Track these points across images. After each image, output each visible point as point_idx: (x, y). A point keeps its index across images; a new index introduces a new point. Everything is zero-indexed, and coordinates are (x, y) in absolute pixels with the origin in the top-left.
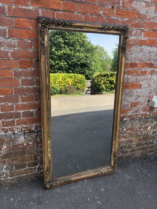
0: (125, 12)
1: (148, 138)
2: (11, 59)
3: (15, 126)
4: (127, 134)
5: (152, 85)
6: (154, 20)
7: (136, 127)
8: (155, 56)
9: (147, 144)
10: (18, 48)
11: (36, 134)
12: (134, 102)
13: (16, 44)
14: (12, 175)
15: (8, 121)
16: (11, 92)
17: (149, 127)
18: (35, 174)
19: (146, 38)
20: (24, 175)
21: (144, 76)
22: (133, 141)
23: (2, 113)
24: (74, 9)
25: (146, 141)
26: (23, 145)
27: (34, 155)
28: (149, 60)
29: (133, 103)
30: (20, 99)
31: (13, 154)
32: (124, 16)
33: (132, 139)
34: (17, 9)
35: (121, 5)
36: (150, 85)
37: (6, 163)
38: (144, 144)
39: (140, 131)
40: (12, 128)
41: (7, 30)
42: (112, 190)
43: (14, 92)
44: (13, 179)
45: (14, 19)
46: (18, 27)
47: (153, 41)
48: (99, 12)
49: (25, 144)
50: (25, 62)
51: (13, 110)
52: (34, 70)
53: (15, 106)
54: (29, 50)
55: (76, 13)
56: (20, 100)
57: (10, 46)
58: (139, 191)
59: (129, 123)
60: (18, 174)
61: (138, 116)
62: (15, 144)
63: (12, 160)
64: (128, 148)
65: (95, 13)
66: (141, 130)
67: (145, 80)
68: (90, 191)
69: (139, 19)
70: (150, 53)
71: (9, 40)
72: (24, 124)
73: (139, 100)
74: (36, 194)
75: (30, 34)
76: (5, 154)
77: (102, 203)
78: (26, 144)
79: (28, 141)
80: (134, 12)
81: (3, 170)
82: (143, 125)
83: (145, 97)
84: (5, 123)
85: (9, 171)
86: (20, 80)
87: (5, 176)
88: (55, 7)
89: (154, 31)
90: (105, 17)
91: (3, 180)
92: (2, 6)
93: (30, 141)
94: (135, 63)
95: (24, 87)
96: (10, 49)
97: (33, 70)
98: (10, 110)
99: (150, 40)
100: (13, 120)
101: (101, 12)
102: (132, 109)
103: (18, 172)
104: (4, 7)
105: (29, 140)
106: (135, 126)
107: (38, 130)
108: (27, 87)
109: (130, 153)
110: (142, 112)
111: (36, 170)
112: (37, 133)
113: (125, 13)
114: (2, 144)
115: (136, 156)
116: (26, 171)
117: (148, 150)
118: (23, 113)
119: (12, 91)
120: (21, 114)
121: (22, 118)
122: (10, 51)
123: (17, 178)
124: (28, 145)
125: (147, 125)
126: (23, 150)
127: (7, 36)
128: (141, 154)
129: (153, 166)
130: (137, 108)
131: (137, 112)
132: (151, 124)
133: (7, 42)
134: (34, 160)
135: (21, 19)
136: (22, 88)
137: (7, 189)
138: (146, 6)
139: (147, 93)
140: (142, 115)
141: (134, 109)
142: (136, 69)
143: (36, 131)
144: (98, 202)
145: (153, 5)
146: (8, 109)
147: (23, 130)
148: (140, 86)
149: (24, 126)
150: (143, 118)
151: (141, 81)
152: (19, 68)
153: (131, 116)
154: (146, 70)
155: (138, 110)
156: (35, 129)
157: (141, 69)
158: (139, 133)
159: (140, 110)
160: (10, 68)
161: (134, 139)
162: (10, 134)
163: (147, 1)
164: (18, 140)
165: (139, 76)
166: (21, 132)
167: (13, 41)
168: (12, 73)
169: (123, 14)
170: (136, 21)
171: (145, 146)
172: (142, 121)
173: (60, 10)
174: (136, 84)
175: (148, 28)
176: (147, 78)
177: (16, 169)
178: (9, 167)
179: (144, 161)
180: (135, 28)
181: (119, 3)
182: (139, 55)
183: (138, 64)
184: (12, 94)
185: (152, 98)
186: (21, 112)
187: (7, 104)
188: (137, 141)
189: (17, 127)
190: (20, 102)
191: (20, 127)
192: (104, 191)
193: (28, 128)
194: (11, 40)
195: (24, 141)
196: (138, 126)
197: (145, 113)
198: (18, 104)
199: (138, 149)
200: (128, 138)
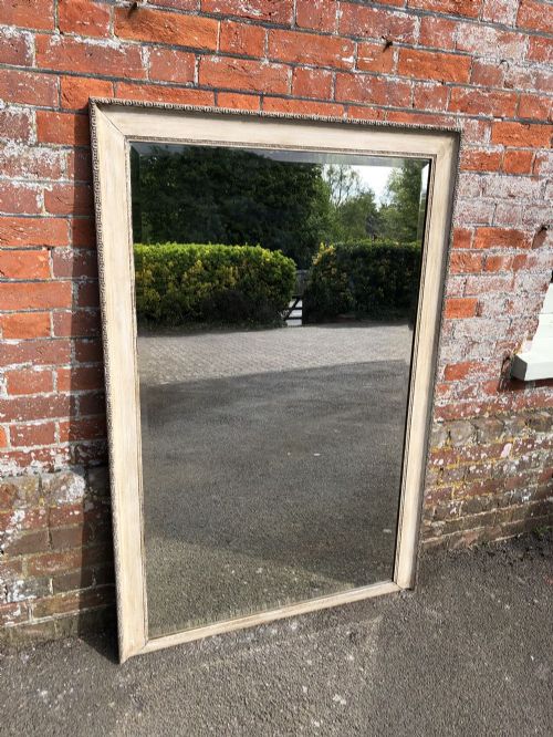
0: (430, 59)
1: (501, 484)
2: (45, 214)
3: (53, 441)
4: (432, 470)
5: (518, 304)
6: (525, 88)
7: (461, 447)
8: (528, 207)
9: (498, 503)
10: (69, 177)
12: (458, 363)
13: (63, 164)
14: (42, 611)
15: (32, 426)
16: (42, 327)
17: (508, 447)
19: (500, 148)
20: (85, 610)
21: (492, 275)
22: (453, 495)
23: (12, 397)
24: (260, 48)
25: (496, 493)
26: (81, 507)
28: (509, 221)
29: (451, 367)
30: (73, 350)
31: (48, 540)
32: (425, 73)
33: (450, 489)
34: (70, 45)
36: (509, 304)
37: (24, 569)
38: (491, 506)
39: (476, 461)
40: (44, 450)
41: (33, 119)
43: (52, 327)
44: (47, 624)
45: (58, 82)
46: (70, 107)
47: (520, 155)
48: (344, 59)
49: (89, 506)
51: (51, 389)
53: (55, 374)
55: (266, 62)
56: (73, 355)
57: (40, 171)
58: (474, 661)
59: (440, 432)
60: (63, 609)
61: (469, 409)
62: (54, 506)
63: (45, 560)
64: (436, 519)
65: (331, 63)
66: (479, 456)
67: (495, 288)
68: (309, 662)
69: (474, 84)
70: (512, 196)
71: (39, 152)
72: (87, 436)
73: (474, 354)
76: (20, 538)
77: (347, 699)
78: (92, 504)
79: (98, 494)
80: (459, 61)
81: (12, 592)
82: (487, 440)
83: (494, 346)
84: (20, 432)
85: (33, 597)
86: (75, 287)
87: (18, 613)
88: (195, 40)
89: (526, 122)
90: (362, 77)
91: (13, 628)
92: (17, 35)
94: (461, 232)
95: (88, 309)
96: (44, 182)
98: (38, 390)
99: (511, 153)
100: (49, 424)
101: (351, 60)
102: (452, 386)
103: (65, 599)
104: (23, 38)
105: (103, 492)
106: (458, 444)
109: (443, 533)
110: (484, 398)
113: (429, 64)
114: (12, 503)
115: (462, 546)
116: (90, 597)
117: (504, 524)
118: (84, 399)
119: (45, 324)
120: (77, 402)
121: (79, 417)
122: (42, 187)
123: (60, 620)
124: (99, 506)
126: (81, 525)
127: (33, 138)
128: (480, 539)
129: (520, 580)
130: (467, 383)
131: (465, 394)
132: (513, 437)
133: (31, 158)
135: (82, 82)
136: (80, 313)
137: (27, 657)
138: (499, 40)
139: (502, 330)
140: (483, 406)
141: (457, 385)
142: (464, 250)
144: (337, 698)
145: (524, 37)
146: (33, 385)
147: (82, 458)
149: (86, 443)
150: (487, 415)
151: (482, 291)
152: (73, 246)
153: (448, 410)
154: (499, 254)
155: (471, 389)
157: (481, 251)
158: (472, 469)
159: (476, 389)
160: (40, 247)
161: (455, 487)
162: (39, 470)
163: (504, 21)
164: (64, 491)
165: (476, 275)
166: (77, 462)
167: (54, 154)
168: (47, 262)
169: (423, 67)
170: (467, 91)
171: (494, 510)
172: (483, 425)
173: (212, 52)
174: (464, 303)
175: (504, 115)
176: (501, 281)
177: (57, 589)
178: (33, 582)
179: (490, 561)
180: (463, 114)
181: (409, 29)
182: (476, 204)
183: (470, 233)
184: (48, 335)
185: (517, 350)
186: (78, 394)
187: (28, 368)
188: (465, 494)
189: (62, 445)
190: (74, 361)
191: (71, 446)
192: (357, 663)
193: (100, 450)
194: (47, 150)
195: (86, 496)
196: (470, 443)
197: (494, 400)
198: (65, 368)
199: (468, 520)
200: (437, 483)
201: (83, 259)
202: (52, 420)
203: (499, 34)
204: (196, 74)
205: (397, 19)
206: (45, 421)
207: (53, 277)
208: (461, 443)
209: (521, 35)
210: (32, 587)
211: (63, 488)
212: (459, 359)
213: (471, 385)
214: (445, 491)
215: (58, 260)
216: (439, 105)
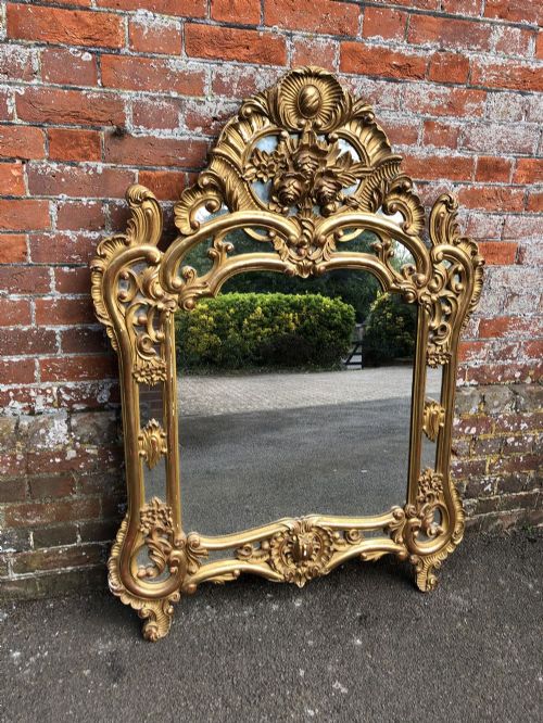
2: (17, 121)
3: (33, 380)
4: (463, 439)
7: (497, 414)
9: (541, 483)
10: (44, 80)
11: (113, 418)
12: (495, 318)
13: (36, 64)
14: (22, 567)
15: (9, 362)
16: (17, 251)
20: (69, 568)
21: (536, 216)
22: (487, 470)
25: (537, 470)
26: (62, 454)
27: (104, 498)
29: (487, 321)
30: (53, 278)
31: (27, 488)
33: (484, 462)
37: (2, 519)
38: (532, 485)
39: (514, 432)
40: (23, 389)
42: (396, 647)
43: (29, 251)
44: (28, 581)
49: (71, 454)
50: (72, 136)
51: (29, 322)
52: (104, 170)
53: (33, 304)
54: (84, 92)
56: (52, 285)
57: (11, 70)
59: (472, 396)
60: (45, 565)
61: (508, 372)
62: (32, 451)
63: (24, 511)
64: (467, 496)
66: (519, 426)
67: (539, 232)
68: (310, 643)
71: (9, 49)
72: (71, 377)
73: (514, 309)
74: (105, 642)
75: (88, 26)
77: (351, 689)
78: (74, 452)
79: (80, 441)
82: (528, 408)
83: (538, 301)
85: (13, 551)
86: (53, 207)
93: (91, 441)
94: (498, 162)
95: (68, 233)
96: (15, 84)
97: (100, 170)
98: (15, 322)
100: (28, 360)
102: (487, 345)
103: (47, 555)
105: (86, 440)
106: (494, 411)
108: (80, 237)
109: (476, 513)
110: (525, 360)
112: (118, 415)
115: (499, 529)
116: (75, 555)
118: (64, 334)
119: (21, 248)
120: (58, 338)
121: (60, 355)
122: (13, 89)
123: (43, 577)
124: (83, 455)
126: (62, 474)
127: (1, 33)
128: (519, 523)
130: (506, 342)
131: (503, 355)
134: (105, 514)
136: (60, 237)
137: (6, 615)
140: (525, 370)
141: (494, 344)
142: (503, 184)
143: (114, 405)
144: (337, 685)
146: (9, 316)
147: (65, 401)
148: (518, 257)
149: (70, 385)
150: (528, 381)
151: (523, 234)
152: (49, 160)
153: (483, 372)
155: (510, 349)
156: (110, 400)
157: (522, 187)
158: (510, 440)
159: (515, 349)
160: (13, 160)
161: (490, 460)
162: (18, 412)
164: (43, 436)
165: (516, 215)
166: (60, 406)
167: (25, 52)
168: (21, 178)
171: (536, 490)
172: (523, 391)
174: (502, 248)
177: (38, 543)
178: (12, 533)
179: (530, 547)
180: (501, 21)
182: (517, 129)
183: (510, 165)
184: (24, 260)
186: (59, 329)
187: (4, 296)
188: (501, 470)
189: (44, 386)
190: (54, 291)
191: (53, 387)
192: (364, 648)
193: (84, 393)
194: (18, 48)
195: (67, 442)
196: (508, 410)
197: (537, 364)
198: (44, 299)
199: (505, 500)
200: (469, 454)
201: (62, 175)
202: (31, 356)
206: (23, 357)
207: (29, 195)
208: (497, 410)
210: (10, 540)
211: (42, 431)
212: (496, 313)
213: (510, 344)
214: (478, 464)
215: (33, 175)
216: (473, 9)
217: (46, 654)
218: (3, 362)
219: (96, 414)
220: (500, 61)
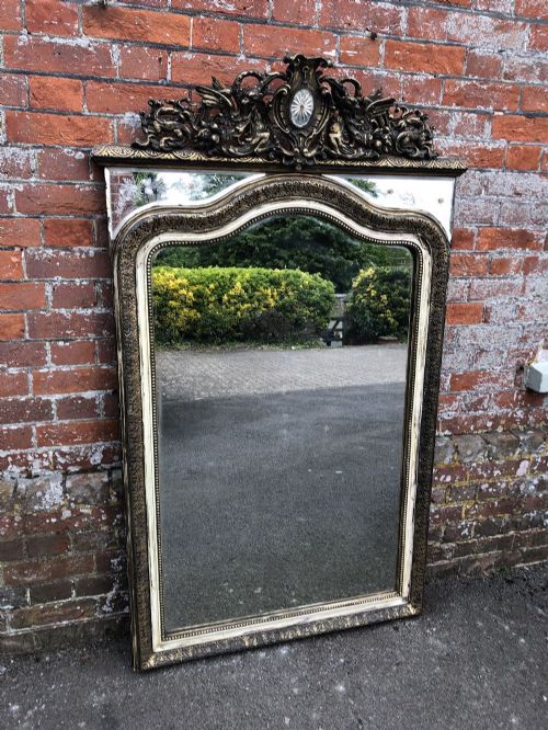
0: (420, 51)
1: (518, 505)
2: (17, 214)
3: (32, 447)
4: (439, 487)
5: (530, 309)
6: (528, 79)
7: (471, 463)
8: (537, 206)
9: (516, 526)
10: (41, 177)
11: (106, 479)
12: (465, 373)
13: (33, 164)
14: (20, 622)
15: (8, 430)
16: (16, 329)
17: (524, 465)
18: (102, 622)
19: (502, 143)
20: (65, 622)
21: (500, 279)
22: (463, 515)
24: (235, 42)
25: (513, 514)
26: (58, 514)
27: (98, 554)
28: (517, 220)
29: (458, 376)
30: (49, 353)
31: (25, 548)
32: (414, 65)
33: (460, 508)
34: (37, 45)
35: (403, 25)
36: (521, 310)
38: (507, 529)
39: (488, 478)
40: (21, 455)
41: (1, 119)
42: (377, 694)
43: (27, 328)
44: (25, 636)
45: (26, 81)
46: (39, 106)
47: (526, 151)
48: (325, 53)
49: (67, 514)
50: (67, 225)
51: (26, 392)
52: (96, 253)
53: (31, 377)
54: (77, 186)
55: (243, 57)
56: (49, 358)
57: (11, 170)
58: (478, 698)
59: (446, 446)
60: (41, 620)
61: (480, 422)
62: (30, 513)
63: (21, 569)
64: (445, 540)
66: (492, 473)
67: (503, 293)
68: (296, 691)
69: (470, 77)
70: (518, 194)
71: (8, 151)
72: (65, 442)
73: (483, 363)
74: (99, 694)
75: (81, 129)
78: (69, 512)
79: (75, 502)
80: (451, 52)
82: (500, 456)
83: (505, 355)
85: (11, 607)
86: (49, 289)
88: (167, 37)
89: (529, 116)
90: (346, 71)
93: (85, 502)
94: (461, 232)
95: (63, 311)
96: (14, 182)
97: (92, 253)
98: (14, 393)
99: (515, 148)
100: (26, 428)
101: (333, 53)
102: (458, 397)
103: (43, 611)
105: (80, 500)
106: (467, 460)
107: (114, 464)
108: (74, 314)
109: (454, 556)
110: (495, 410)
111: (105, 608)
112: (110, 475)
113: (419, 56)
115: (477, 571)
116: (70, 610)
117: (525, 549)
118: (60, 403)
119: (19, 326)
120: (54, 406)
121: (56, 421)
122: (12, 186)
123: (40, 632)
124: (77, 515)
125: (515, 457)
126: (58, 533)
127: (2, 138)
128: (497, 564)
129: (540, 611)
130: (476, 395)
131: (475, 406)
132: (530, 453)
134: (99, 570)
135: (50, 81)
136: (55, 315)
137: (4, 669)
138: (496, 29)
139: (513, 338)
140: (496, 420)
141: (465, 397)
142: (467, 251)
143: (107, 466)
146: (8, 388)
147: (60, 463)
148: (485, 316)
149: (65, 449)
150: (500, 429)
151: (488, 295)
152: (45, 246)
153: (456, 423)
154: (506, 256)
155: (481, 401)
156: (103, 461)
157: (485, 253)
158: (484, 487)
159: (486, 401)
160: (12, 248)
161: (466, 506)
162: (16, 475)
163: (500, 10)
164: (40, 498)
165: (481, 278)
166: (55, 469)
167: (24, 154)
168: (19, 263)
169: (412, 60)
170: (463, 83)
171: (511, 533)
172: (495, 440)
173: (185, 49)
174: (469, 308)
175: (505, 108)
176: (510, 285)
177: (35, 600)
178: (10, 591)
179: (507, 589)
180: (458, 108)
181: (395, 20)
182: (478, 202)
183: (472, 234)
184: (22, 337)
185: (532, 359)
186: (54, 398)
187: (3, 370)
188: (477, 514)
189: (40, 451)
190: (50, 364)
191: (49, 451)
192: (347, 695)
193: (78, 456)
194: (17, 150)
195: (62, 503)
196: (482, 458)
197: (507, 413)
198: (41, 371)
199: (482, 543)
200: (445, 501)
201: (56, 260)
202: (29, 424)
203: (496, 23)
204: (169, 71)
205: (382, 10)
206: (21, 425)
208: (471, 459)
209: (520, 23)
210: (8, 597)
211: (39, 494)
212: (465, 367)
213: (481, 396)
214: (455, 510)
215: (31, 261)
216: (432, 99)
217: (43, 707)
218: (2, 431)
219: (90, 475)
220: (458, 143)
